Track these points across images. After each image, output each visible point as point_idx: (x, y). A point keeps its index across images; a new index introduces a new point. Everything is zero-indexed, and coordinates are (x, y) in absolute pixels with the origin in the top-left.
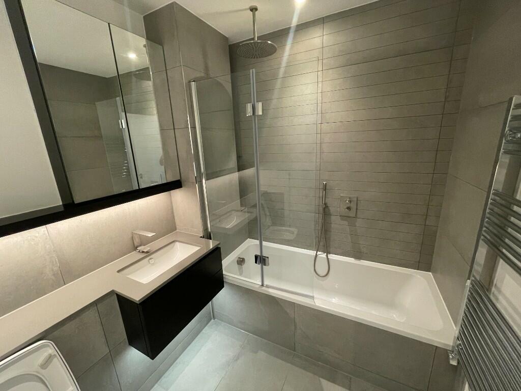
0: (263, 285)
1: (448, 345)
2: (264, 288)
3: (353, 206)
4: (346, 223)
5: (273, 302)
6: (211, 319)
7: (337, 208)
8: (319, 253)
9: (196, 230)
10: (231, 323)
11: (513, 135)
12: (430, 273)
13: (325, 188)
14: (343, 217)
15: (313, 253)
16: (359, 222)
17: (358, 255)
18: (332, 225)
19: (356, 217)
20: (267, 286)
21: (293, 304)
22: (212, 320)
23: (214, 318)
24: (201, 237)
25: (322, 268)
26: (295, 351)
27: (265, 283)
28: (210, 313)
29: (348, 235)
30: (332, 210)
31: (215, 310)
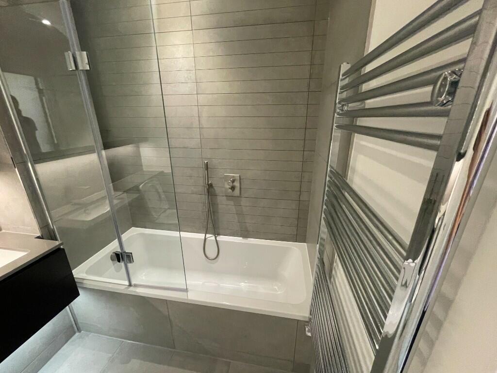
0: (130, 285)
1: (305, 317)
2: (131, 289)
3: (237, 184)
4: (232, 203)
5: (144, 302)
6: (75, 333)
7: (222, 188)
8: (208, 235)
9: (29, 228)
10: (99, 332)
11: (341, 108)
12: (306, 244)
13: (207, 167)
14: (229, 197)
15: (201, 236)
16: (244, 202)
17: (245, 233)
18: (220, 206)
19: (240, 196)
20: (136, 286)
21: (165, 302)
22: (77, 334)
23: (79, 330)
24: (38, 237)
25: (212, 251)
26: (174, 348)
27: (133, 283)
28: (72, 326)
29: (235, 215)
30: (217, 190)
31: (79, 321)
